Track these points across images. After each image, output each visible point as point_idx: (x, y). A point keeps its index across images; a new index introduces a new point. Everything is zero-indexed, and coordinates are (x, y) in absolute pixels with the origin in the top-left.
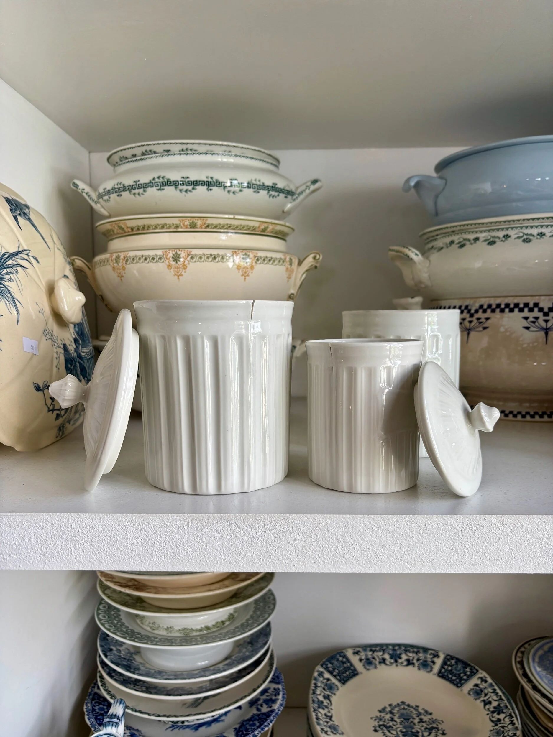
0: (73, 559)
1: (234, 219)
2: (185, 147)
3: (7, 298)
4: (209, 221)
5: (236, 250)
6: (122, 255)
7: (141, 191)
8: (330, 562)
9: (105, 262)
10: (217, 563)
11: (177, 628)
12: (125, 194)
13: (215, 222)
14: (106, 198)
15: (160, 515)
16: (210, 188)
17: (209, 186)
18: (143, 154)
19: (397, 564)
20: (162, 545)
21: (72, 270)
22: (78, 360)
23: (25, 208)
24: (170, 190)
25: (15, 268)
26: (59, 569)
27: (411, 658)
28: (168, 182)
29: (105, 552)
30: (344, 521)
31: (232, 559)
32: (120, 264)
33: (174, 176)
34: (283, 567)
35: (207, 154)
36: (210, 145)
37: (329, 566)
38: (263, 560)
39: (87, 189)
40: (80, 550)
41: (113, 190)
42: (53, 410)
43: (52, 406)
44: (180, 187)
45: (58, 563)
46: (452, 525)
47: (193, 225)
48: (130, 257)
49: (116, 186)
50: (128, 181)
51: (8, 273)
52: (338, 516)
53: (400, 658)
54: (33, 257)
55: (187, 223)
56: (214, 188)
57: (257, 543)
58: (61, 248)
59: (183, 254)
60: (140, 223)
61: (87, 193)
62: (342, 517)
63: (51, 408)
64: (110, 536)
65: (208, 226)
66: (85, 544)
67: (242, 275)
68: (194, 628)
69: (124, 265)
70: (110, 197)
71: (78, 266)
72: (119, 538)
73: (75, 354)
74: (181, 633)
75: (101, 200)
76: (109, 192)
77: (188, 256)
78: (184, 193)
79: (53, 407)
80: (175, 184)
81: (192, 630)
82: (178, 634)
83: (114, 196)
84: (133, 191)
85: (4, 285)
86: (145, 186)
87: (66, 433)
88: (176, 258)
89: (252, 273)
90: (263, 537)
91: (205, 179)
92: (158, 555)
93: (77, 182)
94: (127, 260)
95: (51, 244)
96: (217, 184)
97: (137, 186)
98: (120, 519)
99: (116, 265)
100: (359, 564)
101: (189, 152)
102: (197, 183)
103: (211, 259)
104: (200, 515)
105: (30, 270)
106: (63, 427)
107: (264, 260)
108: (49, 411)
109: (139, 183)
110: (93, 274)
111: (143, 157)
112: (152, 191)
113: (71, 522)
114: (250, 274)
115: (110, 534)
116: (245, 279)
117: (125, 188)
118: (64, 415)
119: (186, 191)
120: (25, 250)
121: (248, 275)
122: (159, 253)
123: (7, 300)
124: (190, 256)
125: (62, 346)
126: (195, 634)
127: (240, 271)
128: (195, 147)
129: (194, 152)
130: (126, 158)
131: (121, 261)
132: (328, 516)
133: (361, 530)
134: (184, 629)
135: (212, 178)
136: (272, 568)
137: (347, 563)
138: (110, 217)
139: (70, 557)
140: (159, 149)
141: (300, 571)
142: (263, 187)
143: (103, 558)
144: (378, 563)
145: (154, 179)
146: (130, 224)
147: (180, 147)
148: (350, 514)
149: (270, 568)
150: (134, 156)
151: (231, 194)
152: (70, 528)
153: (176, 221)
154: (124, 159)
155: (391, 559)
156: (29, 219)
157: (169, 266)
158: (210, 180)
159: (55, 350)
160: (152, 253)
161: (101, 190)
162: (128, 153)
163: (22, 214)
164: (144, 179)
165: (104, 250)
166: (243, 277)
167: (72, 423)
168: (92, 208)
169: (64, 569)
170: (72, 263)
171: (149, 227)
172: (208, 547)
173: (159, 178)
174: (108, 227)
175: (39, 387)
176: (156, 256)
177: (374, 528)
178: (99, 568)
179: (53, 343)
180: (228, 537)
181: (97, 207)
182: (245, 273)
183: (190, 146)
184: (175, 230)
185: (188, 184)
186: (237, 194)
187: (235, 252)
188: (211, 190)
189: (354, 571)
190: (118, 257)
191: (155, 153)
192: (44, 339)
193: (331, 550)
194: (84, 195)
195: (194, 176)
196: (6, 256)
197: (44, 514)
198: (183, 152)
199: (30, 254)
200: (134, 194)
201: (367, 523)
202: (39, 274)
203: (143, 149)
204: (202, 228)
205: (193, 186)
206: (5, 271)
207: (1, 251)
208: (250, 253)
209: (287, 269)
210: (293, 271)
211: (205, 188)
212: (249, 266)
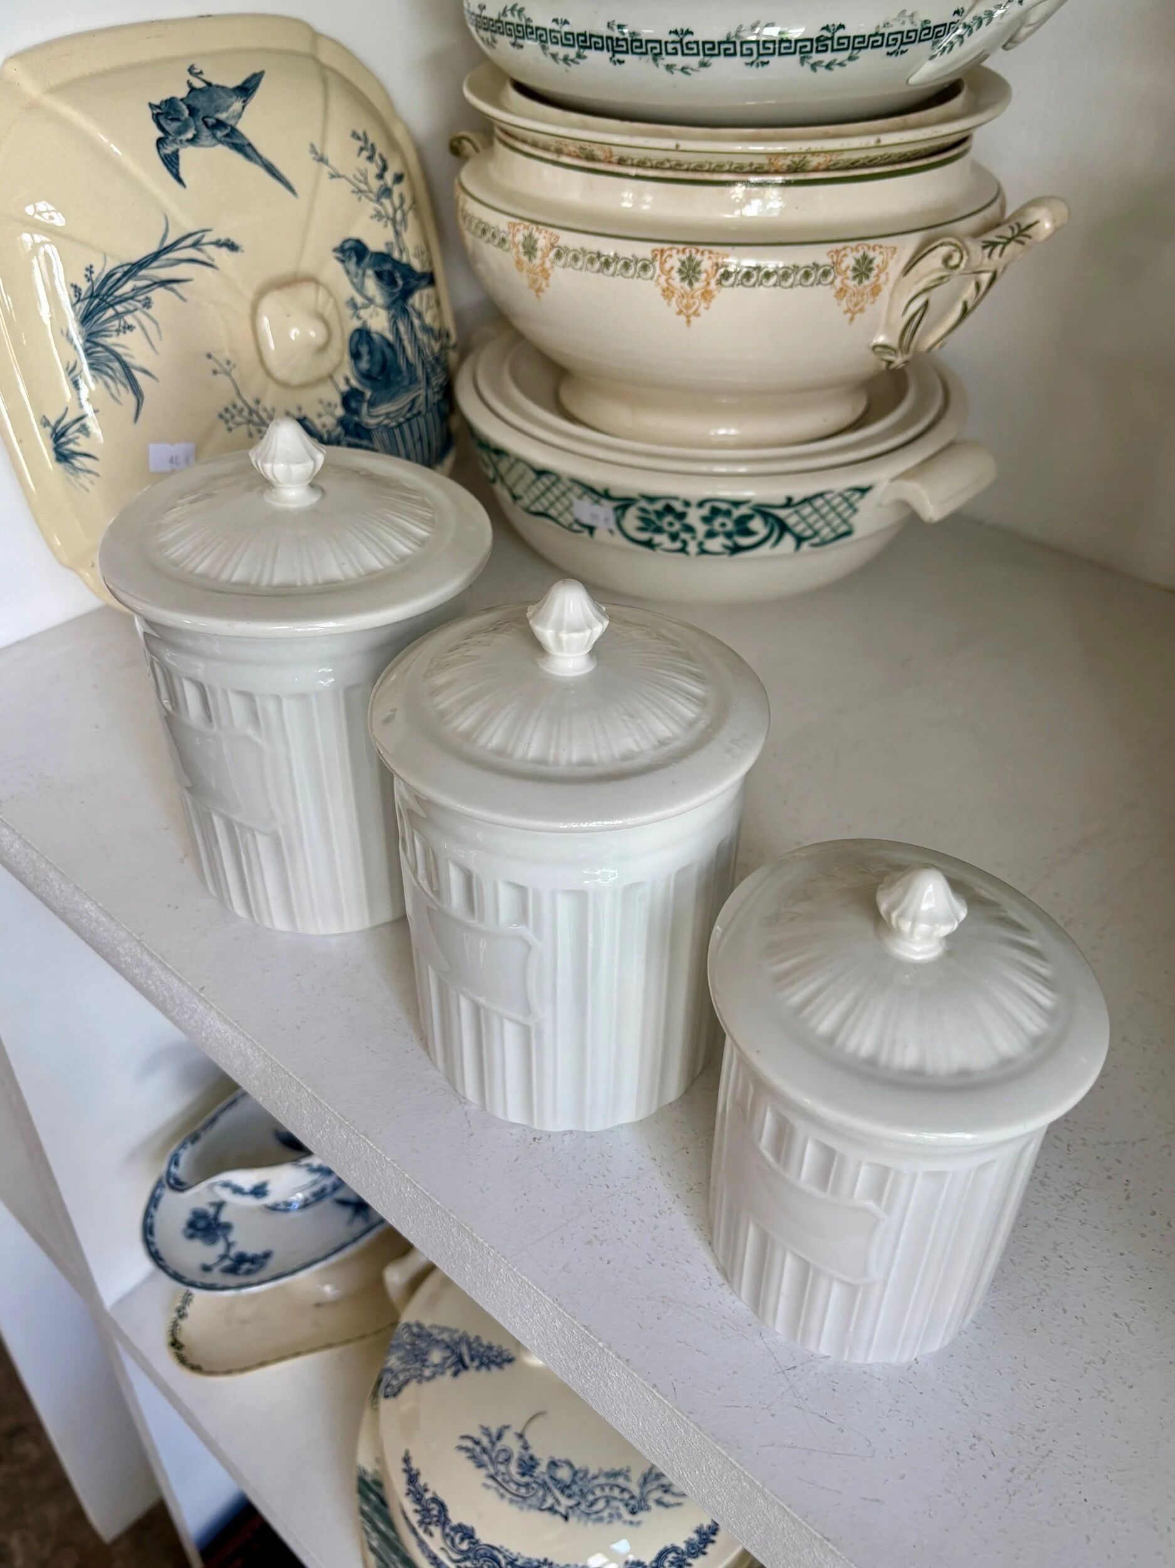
3: (110, 372)
4: (620, 152)
5: (666, 246)
13: (634, 154)
16: (618, 56)
17: (615, 52)
24: (532, 50)
25: (141, 298)
28: (527, 26)
33: (538, 15)
44: (552, 47)
47: (590, 158)
51: (118, 315)
54: (217, 242)
56: (630, 59)
59: (541, 240)
65: (622, 161)
67: (680, 313)
77: (551, 250)
78: (562, 62)
80: (542, 36)
85: (103, 346)
88: (530, 248)
89: (707, 308)
91: (605, 32)
96: (637, 45)
102: (585, 41)
103: (597, 265)
112: (505, 49)
114: (702, 310)
116: (689, 322)
119: (566, 58)
120: (188, 237)
121: (696, 314)
122: (504, 224)
123: (110, 377)
124: (555, 251)
127: (674, 301)
135: (621, 27)
145: (505, 12)
158: (617, 34)
160: (495, 219)
166: (683, 318)
173: (512, 11)
182: (688, 307)
185: (569, 39)
186: (695, 76)
187: (662, 251)
188: (621, 62)
192: (218, 430)
195: (580, 21)
196: (118, 276)
199: (204, 241)
204: (609, 163)
205: (576, 48)
206: (110, 312)
207: (99, 272)
208: (706, 254)
209: (842, 292)
210: (876, 291)
211: (605, 55)
212: (699, 293)
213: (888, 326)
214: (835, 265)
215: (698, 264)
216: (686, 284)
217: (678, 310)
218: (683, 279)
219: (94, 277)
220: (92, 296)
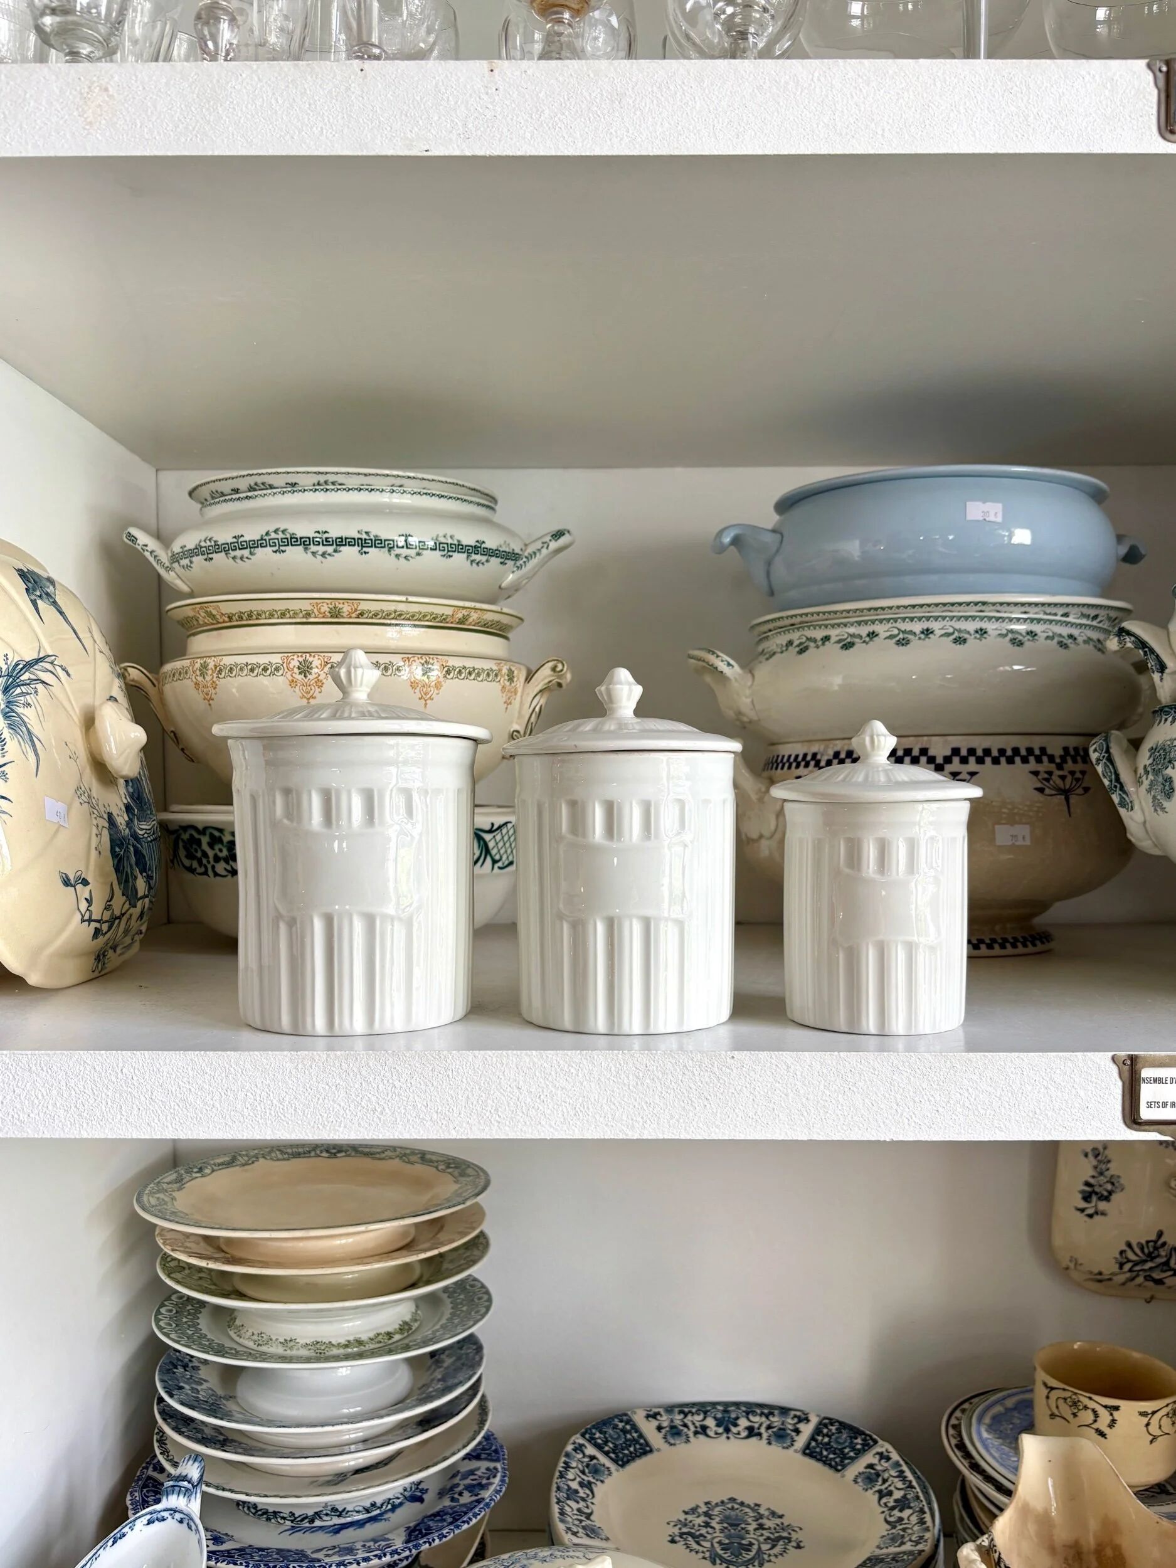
0: (123, 1121)
1: (407, 602)
2: (322, 479)
3: (21, 733)
4: (363, 606)
5: (410, 656)
6: (211, 663)
7: (246, 553)
8: (508, 1123)
9: (181, 674)
10: (340, 1126)
11: (302, 1341)
12: (220, 558)
13: (374, 607)
14: (185, 562)
15: (256, 1053)
16: (364, 550)
17: (363, 547)
18: (251, 489)
19: (606, 1125)
20: (258, 1099)
21: (123, 687)
22: (132, 841)
23: (48, 584)
24: (295, 553)
25: (33, 686)
26: (103, 1136)
27: (756, 1425)
28: (291, 538)
29: (172, 1111)
30: (528, 1061)
31: (363, 1118)
32: (208, 678)
33: (303, 529)
34: (438, 1131)
35: (361, 489)
36: (366, 475)
37: (507, 1128)
38: (408, 1121)
39: (152, 544)
40: (135, 1106)
41: (198, 551)
42: (90, 920)
43: (88, 913)
44: (313, 548)
45: (101, 1127)
46: (685, 1066)
47: (336, 613)
48: (225, 666)
49: (203, 544)
50: (224, 536)
51: (23, 694)
52: (519, 1052)
53: (736, 1425)
54: (61, 666)
55: (325, 608)
56: (372, 551)
57: (399, 1095)
58: (106, 649)
59: (316, 662)
60: (245, 607)
61: (151, 552)
62: (526, 1055)
63: (87, 917)
64: (179, 1087)
65: (361, 614)
66: (143, 1099)
67: (421, 698)
68: (334, 1341)
69: (215, 679)
70: (191, 562)
71: (133, 680)
72: (193, 1090)
73: (127, 831)
74: (310, 1350)
75: (176, 565)
76: (191, 553)
77: (325, 666)
78: (319, 557)
79: (91, 916)
80: (305, 542)
81: (331, 1345)
82: (304, 1352)
83: (198, 560)
84: (232, 553)
85: (16, 713)
86: (253, 545)
87: (109, 966)
88: (305, 669)
89: (437, 694)
90: (409, 1085)
91: (357, 536)
92: (251, 1114)
93: (134, 531)
94: (220, 671)
95: (88, 643)
96: (378, 543)
97: (239, 544)
98: (196, 1059)
99: (200, 679)
100: (551, 1126)
101: (330, 487)
102: (342, 542)
104: (315, 1053)
105: (56, 689)
106: (104, 956)
107: (460, 672)
108: (83, 921)
109: (242, 539)
110: (161, 693)
111: (249, 494)
112: (264, 554)
113: (121, 1065)
114: (434, 696)
115: (180, 1083)
116: (426, 704)
117: (219, 548)
118: (106, 933)
119: (324, 555)
120: (49, 656)
121: (431, 698)
122: (276, 659)
123: (21, 737)
124: (329, 665)
125: (106, 816)
126: (335, 1351)
127: (417, 689)
128: (340, 479)
129: (338, 487)
130: (223, 494)
131: (210, 672)
132: (504, 1052)
133: (553, 1073)
134: (316, 1343)
135: (367, 533)
136: (422, 1132)
137: (533, 1123)
138: (192, 595)
139: (119, 1118)
140: (279, 481)
141: (464, 1137)
142: (459, 548)
143: (168, 1118)
144: (578, 1123)
145: (267, 534)
146: (227, 609)
147: (316, 479)
148: (536, 1050)
149: (419, 1132)
150: (236, 491)
151: (402, 560)
152: (120, 1074)
153: (306, 606)
154: (218, 496)
155: (597, 1117)
156: (54, 603)
157: (293, 683)
158: (364, 536)
159: (95, 822)
160: (263, 660)
161: (176, 548)
162: (226, 487)
163: (44, 596)
164: (252, 533)
165: (181, 652)
166: (422, 701)
167: (119, 950)
168: (159, 576)
169: (110, 1137)
170: (122, 676)
171: (259, 615)
172: (326, 1101)
173: (276, 531)
174: (188, 611)
175: (69, 880)
176: (271, 664)
177: (572, 1070)
178: (162, 1134)
179: (91, 809)
180: (356, 1086)
181: (169, 577)
182: (426, 693)
183: (331, 478)
184: (304, 620)
185: (327, 542)
186: (412, 561)
188: (366, 553)
189: (542, 1137)
190: (204, 666)
191: (271, 487)
192: (77, 802)
193: (509, 1104)
194: (147, 554)
196: (21, 666)
197: (81, 1052)
199: (55, 663)
200: (234, 558)
201: (561, 1062)
202: (69, 693)
203: (251, 481)
204: (351, 617)
205: (335, 546)
206: (18, 691)
207: (13, 659)
208: (435, 660)
209: (503, 688)
210: (516, 692)
211: (355, 549)
212: (433, 683)
214: (500, 670)
215: (432, 665)
216: (424, 676)
217: (419, 696)
219: (9, 662)
220: (9, 676)
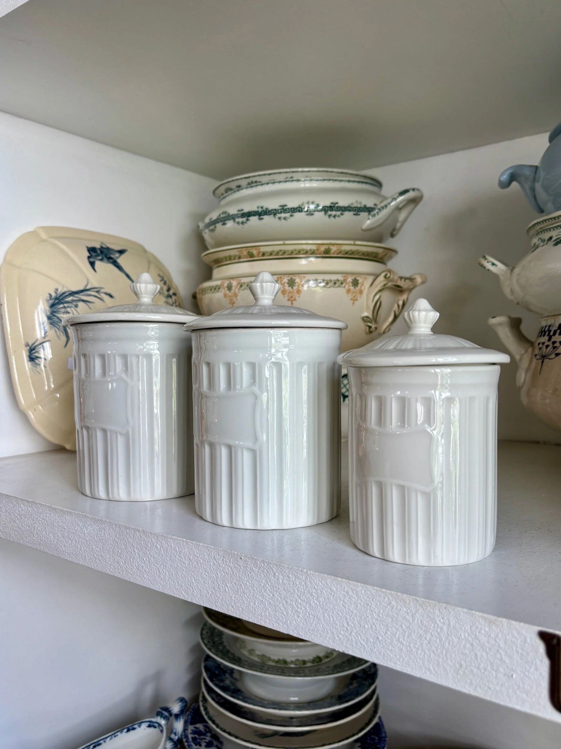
1: (284, 244)
2: (251, 180)
3: (58, 327)
4: (263, 249)
7: (214, 227)
11: (257, 653)
13: (268, 249)
16: (262, 217)
17: (260, 216)
23: (116, 253)
24: (230, 224)
25: (75, 304)
28: (228, 216)
33: (232, 210)
44: (238, 220)
47: (251, 255)
51: (65, 307)
54: (106, 293)
55: (246, 253)
56: (265, 217)
59: (234, 283)
60: (219, 255)
65: (263, 255)
67: (289, 300)
68: (272, 658)
74: (259, 658)
77: (238, 285)
81: (269, 659)
82: (256, 659)
85: (56, 317)
86: (216, 222)
89: (299, 297)
91: (256, 209)
101: (254, 184)
102: (249, 215)
105: (97, 304)
114: (297, 298)
119: (242, 223)
120: (95, 288)
121: (295, 300)
123: (58, 328)
126: (271, 663)
127: (286, 295)
128: (258, 179)
134: (263, 656)
135: (262, 207)
140: (233, 185)
145: (220, 215)
147: (248, 181)
151: (281, 220)
153: (237, 252)
156: (114, 262)
157: (225, 295)
158: (260, 209)
163: (106, 259)
164: (215, 216)
166: (290, 302)
173: (223, 213)
182: (292, 297)
183: (254, 179)
185: (243, 215)
186: (288, 220)
187: (281, 277)
188: (262, 219)
191: (232, 189)
195: (247, 208)
196: (68, 294)
198: (251, 185)
199: (101, 291)
204: (259, 257)
205: (247, 217)
206: (62, 306)
207: (60, 291)
208: (297, 277)
209: (349, 291)
210: (361, 292)
211: (256, 217)
212: (295, 291)
213: (368, 307)
214: (345, 280)
215: (294, 280)
216: (290, 288)
217: (288, 299)
218: (289, 286)
219: (58, 292)
220: (56, 299)
